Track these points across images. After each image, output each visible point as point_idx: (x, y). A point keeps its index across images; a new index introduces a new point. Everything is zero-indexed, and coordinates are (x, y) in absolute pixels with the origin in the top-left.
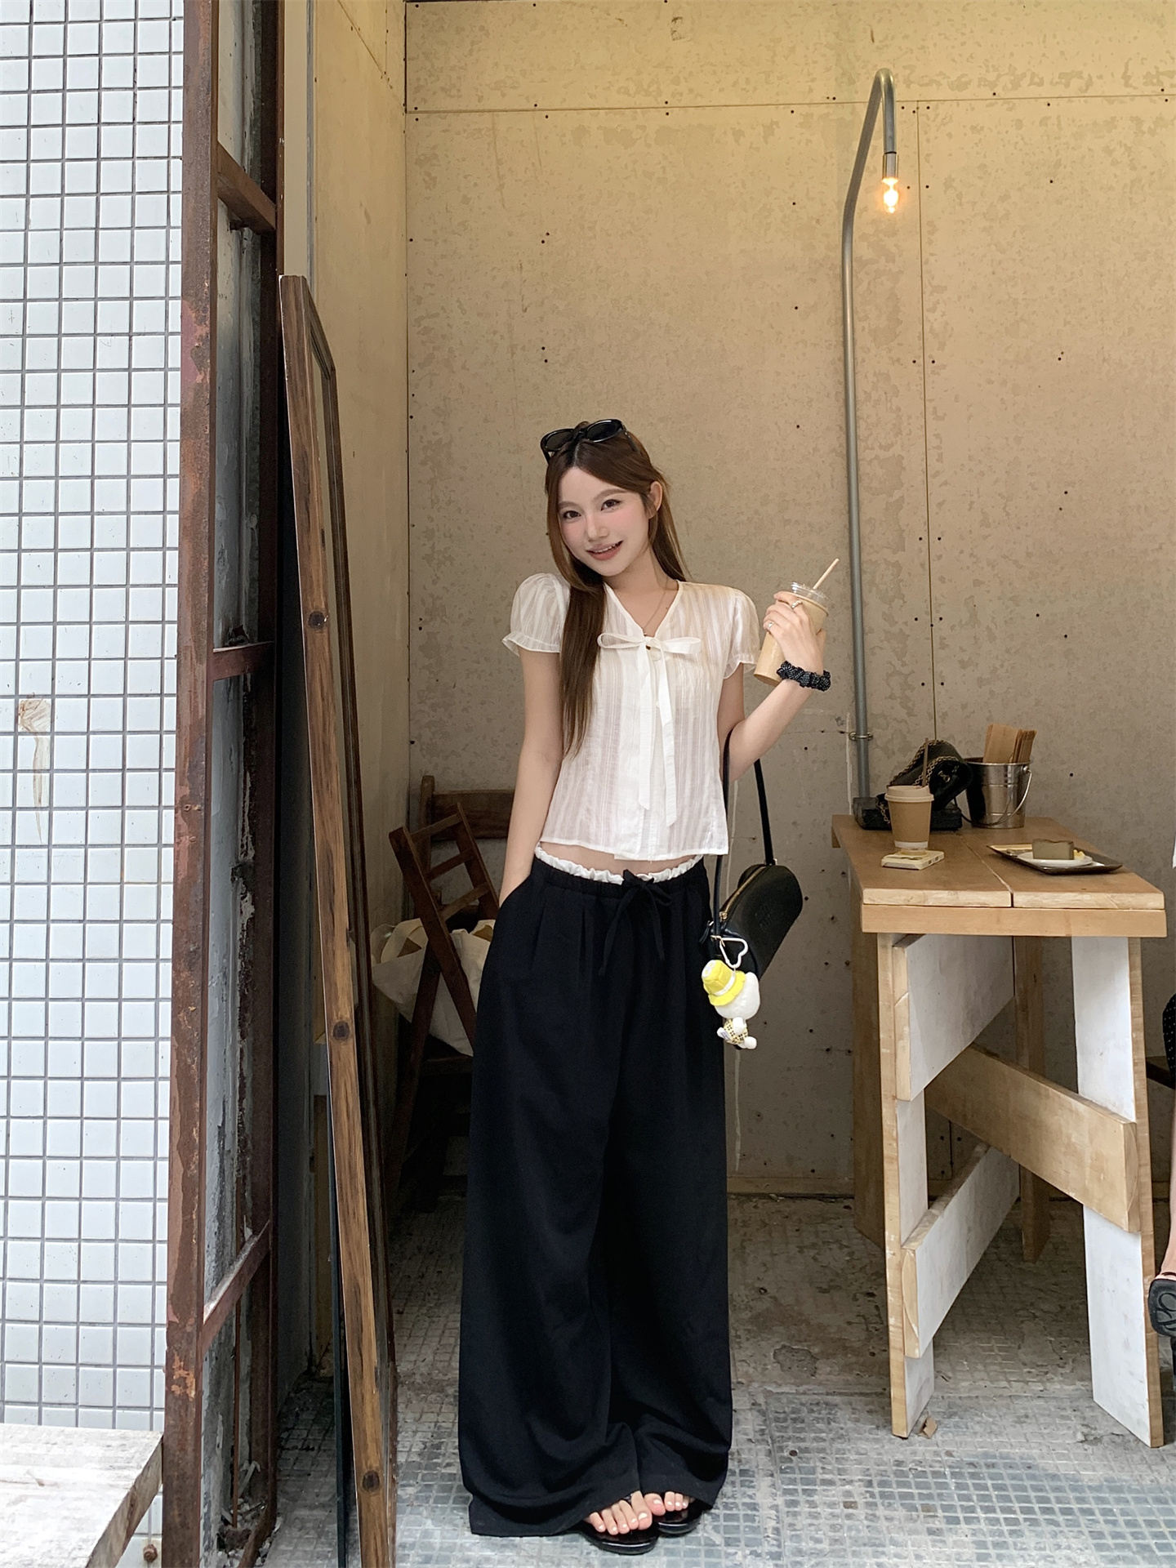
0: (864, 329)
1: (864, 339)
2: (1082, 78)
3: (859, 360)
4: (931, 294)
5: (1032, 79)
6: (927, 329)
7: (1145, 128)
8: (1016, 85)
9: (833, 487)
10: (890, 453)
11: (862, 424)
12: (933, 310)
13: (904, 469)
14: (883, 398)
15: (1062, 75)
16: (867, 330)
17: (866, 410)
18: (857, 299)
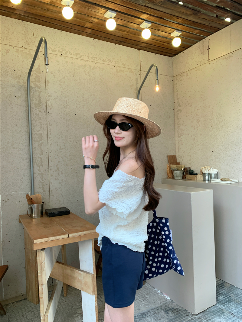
0: (32, 103)
1: (33, 106)
2: (79, 55)
3: (32, 110)
4: (48, 97)
5: (69, 53)
6: (47, 105)
7: (92, 68)
8: (66, 54)
9: (25, 140)
10: (39, 133)
11: (32, 125)
12: (49, 101)
13: (42, 136)
14: (37, 120)
15: (76, 53)
16: (33, 104)
17: (33, 122)
18: (31, 96)
